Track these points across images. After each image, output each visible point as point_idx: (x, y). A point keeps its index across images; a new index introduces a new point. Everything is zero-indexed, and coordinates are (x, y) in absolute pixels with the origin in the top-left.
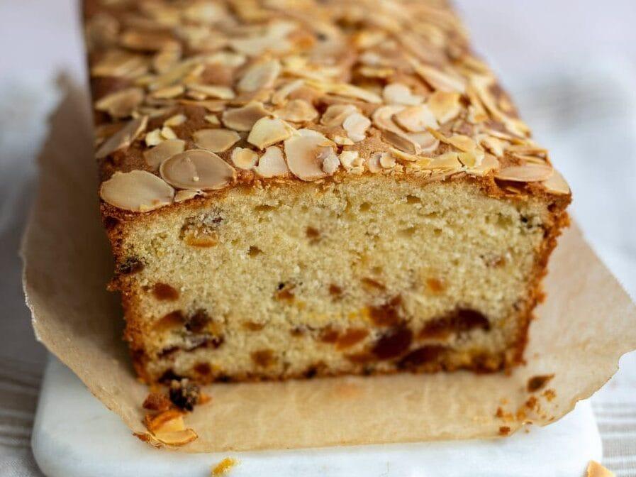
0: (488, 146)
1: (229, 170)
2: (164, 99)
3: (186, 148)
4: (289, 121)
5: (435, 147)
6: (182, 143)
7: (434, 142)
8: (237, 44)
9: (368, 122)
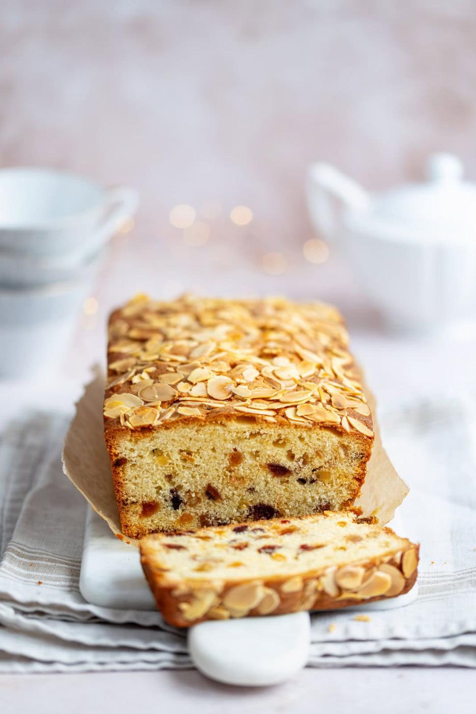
0: (325, 389)
1: (174, 392)
2: (146, 361)
3: (154, 383)
4: (213, 371)
5: (295, 387)
6: (152, 381)
7: (294, 385)
8: (194, 336)
9: (258, 373)
